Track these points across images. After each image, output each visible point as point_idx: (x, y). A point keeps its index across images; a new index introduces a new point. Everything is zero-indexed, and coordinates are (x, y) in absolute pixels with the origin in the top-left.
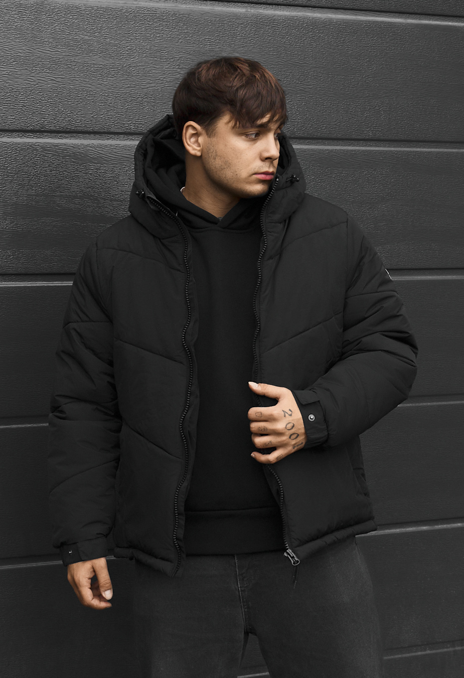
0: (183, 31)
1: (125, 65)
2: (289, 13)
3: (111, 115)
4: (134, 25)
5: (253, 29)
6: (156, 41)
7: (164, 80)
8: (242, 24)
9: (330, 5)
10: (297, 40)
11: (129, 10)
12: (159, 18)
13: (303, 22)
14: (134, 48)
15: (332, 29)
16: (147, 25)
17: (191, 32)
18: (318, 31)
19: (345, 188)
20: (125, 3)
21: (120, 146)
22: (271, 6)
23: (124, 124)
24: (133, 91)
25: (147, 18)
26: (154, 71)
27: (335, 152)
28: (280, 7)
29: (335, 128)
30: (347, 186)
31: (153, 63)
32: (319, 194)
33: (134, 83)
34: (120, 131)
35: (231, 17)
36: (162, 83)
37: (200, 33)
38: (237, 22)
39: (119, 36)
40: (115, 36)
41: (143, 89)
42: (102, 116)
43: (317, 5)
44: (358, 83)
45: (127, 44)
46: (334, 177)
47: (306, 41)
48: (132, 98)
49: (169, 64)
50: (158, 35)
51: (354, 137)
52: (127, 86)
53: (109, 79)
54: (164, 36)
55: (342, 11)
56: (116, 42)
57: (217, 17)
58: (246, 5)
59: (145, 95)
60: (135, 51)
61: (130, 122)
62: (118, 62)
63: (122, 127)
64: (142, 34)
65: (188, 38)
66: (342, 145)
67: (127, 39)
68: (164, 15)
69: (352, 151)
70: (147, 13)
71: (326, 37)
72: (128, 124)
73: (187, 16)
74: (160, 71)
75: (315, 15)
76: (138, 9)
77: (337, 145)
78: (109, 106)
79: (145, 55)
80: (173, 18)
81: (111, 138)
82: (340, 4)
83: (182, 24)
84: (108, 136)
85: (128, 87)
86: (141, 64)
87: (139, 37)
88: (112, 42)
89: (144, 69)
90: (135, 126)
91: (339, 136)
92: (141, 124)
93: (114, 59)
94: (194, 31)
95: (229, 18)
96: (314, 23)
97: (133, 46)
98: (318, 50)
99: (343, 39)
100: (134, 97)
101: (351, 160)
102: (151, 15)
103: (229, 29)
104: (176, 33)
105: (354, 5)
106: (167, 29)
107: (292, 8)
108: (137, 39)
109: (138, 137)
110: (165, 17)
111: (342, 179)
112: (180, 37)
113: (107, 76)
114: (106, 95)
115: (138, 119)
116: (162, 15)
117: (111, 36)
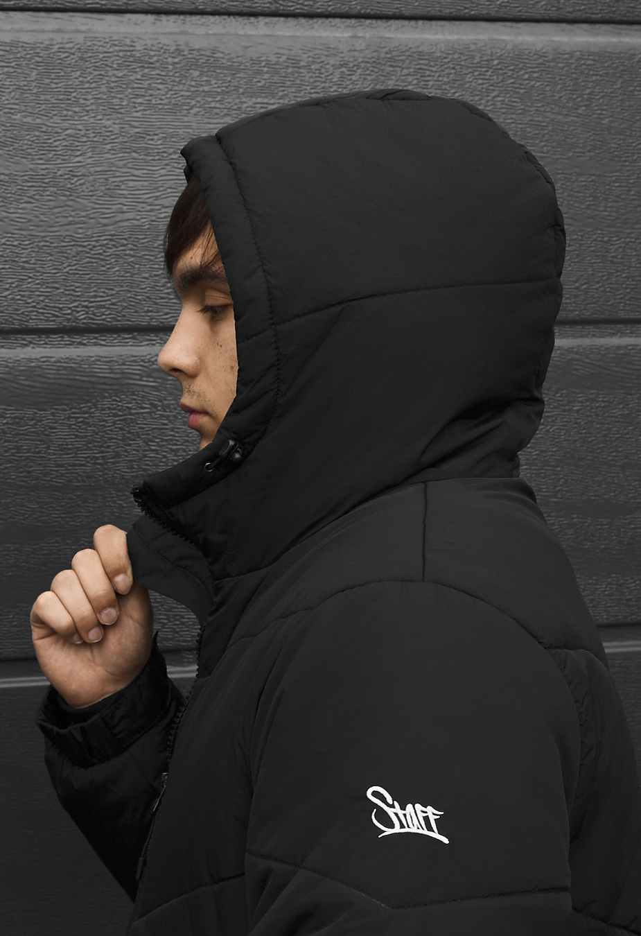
0: (201, 89)
1: (59, 173)
2: (456, 37)
3: (28, 290)
4: (81, 79)
5: (369, 78)
6: (135, 114)
7: (157, 202)
8: (341, 66)
9: (553, 14)
10: (477, 98)
11: (67, 46)
12: (141, 61)
13: (491, 55)
14: (82, 133)
15: (562, 68)
16: (114, 79)
17: (219, 90)
18: (527, 76)
19: (605, 436)
20: (59, 31)
21: (53, 360)
22: (413, 23)
23: (61, 309)
24: (80, 231)
25: (112, 63)
26: (131, 184)
27: (577, 353)
28: (434, 23)
29: (576, 296)
30: (609, 429)
31: (130, 165)
32: (541, 451)
33: (83, 214)
34: (51, 325)
35: (316, 52)
36: (152, 210)
37: (241, 90)
38: (332, 62)
39: (43, 107)
40: (34, 108)
41: (106, 225)
42: (6, 293)
43: (525, 15)
44: (629, 191)
45: (65, 124)
46: (577, 411)
47: (499, 99)
48: (80, 249)
49: (166, 165)
50: (140, 100)
51: (622, 315)
52: (64, 221)
53: (21, 206)
54: (154, 102)
55: (585, 26)
56: (38, 121)
57: (282, 51)
58: (353, 21)
59: (111, 240)
60: (85, 139)
61: (76, 304)
62: (44, 167)
63: (55, 316)
64: (99, 99)
65: (213, 105)
66: (593, 336)
67: (65, 112)
68: (152, 53)
69: (619, 348)
70: (111, 50)
71: (548, 88)
72: (70, 308)
73: (208, 53)
74: (146, 183)
75: (520, 38)
76: (89, 43)
77: (582, 337)
78: (23, 268)
79: (108, 147)
80: (176, 60)
81: (31, 342)
82: (579, 10)
83: (197, 73)
84: (24, 339)
85: (70, 224)
86: (98, 169)
87: (94, 107)
88: (29, 120)
89: (107, 179)
90: (87, 313)
91: (587, 314)
92: (103, 307)
93: (33, 160)
94: (227, 87)
95: (311, 54)
96: (519, 58)
97: (80, 127)
98: (529, 118)
99: (588, 91)
100: (84, 246)
101: (617, 369)
102: (121, 54)
103: (312, 80)
104: (183, 93)
105: (614, 12)
106: (160, 86)
107: (464, 24)
108: (87, 111)
109: (96, 338)
110: (155, 58)
111: (597, 415)
112: (193, 102)
113: (17, 201)
114: (16, 243)
115: (96, 296)
116: (148, 54)
117: (23, 108)
